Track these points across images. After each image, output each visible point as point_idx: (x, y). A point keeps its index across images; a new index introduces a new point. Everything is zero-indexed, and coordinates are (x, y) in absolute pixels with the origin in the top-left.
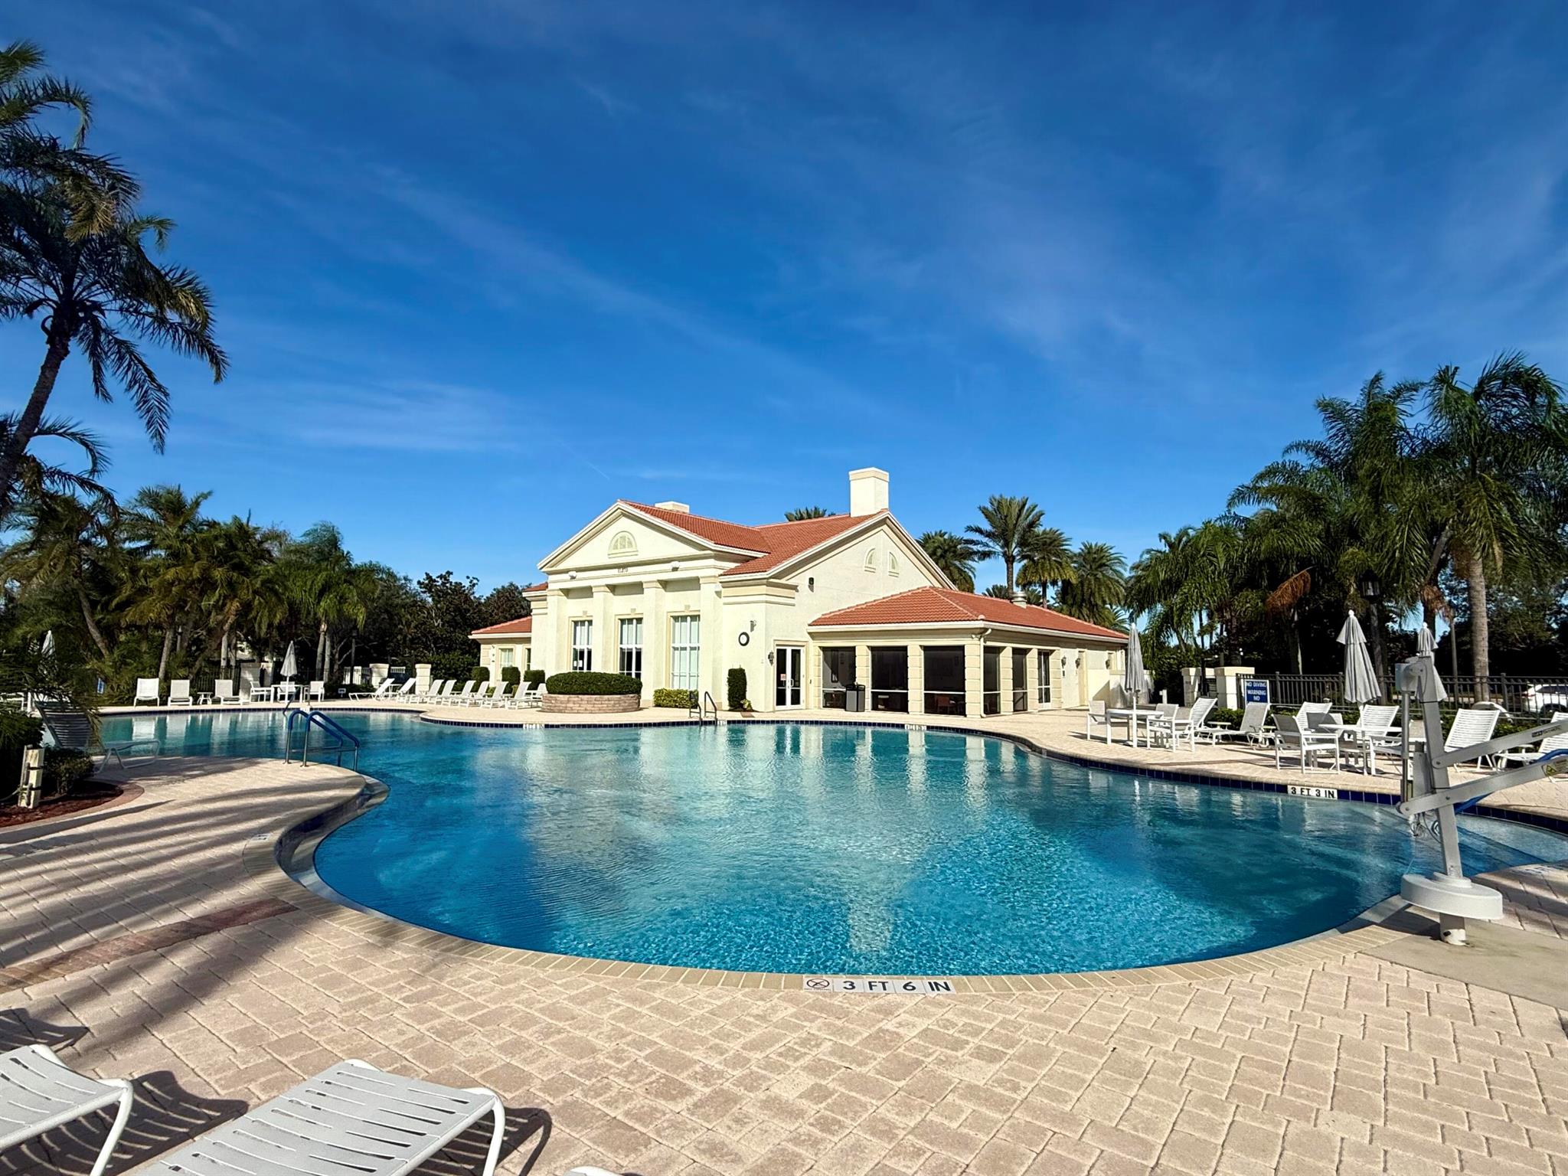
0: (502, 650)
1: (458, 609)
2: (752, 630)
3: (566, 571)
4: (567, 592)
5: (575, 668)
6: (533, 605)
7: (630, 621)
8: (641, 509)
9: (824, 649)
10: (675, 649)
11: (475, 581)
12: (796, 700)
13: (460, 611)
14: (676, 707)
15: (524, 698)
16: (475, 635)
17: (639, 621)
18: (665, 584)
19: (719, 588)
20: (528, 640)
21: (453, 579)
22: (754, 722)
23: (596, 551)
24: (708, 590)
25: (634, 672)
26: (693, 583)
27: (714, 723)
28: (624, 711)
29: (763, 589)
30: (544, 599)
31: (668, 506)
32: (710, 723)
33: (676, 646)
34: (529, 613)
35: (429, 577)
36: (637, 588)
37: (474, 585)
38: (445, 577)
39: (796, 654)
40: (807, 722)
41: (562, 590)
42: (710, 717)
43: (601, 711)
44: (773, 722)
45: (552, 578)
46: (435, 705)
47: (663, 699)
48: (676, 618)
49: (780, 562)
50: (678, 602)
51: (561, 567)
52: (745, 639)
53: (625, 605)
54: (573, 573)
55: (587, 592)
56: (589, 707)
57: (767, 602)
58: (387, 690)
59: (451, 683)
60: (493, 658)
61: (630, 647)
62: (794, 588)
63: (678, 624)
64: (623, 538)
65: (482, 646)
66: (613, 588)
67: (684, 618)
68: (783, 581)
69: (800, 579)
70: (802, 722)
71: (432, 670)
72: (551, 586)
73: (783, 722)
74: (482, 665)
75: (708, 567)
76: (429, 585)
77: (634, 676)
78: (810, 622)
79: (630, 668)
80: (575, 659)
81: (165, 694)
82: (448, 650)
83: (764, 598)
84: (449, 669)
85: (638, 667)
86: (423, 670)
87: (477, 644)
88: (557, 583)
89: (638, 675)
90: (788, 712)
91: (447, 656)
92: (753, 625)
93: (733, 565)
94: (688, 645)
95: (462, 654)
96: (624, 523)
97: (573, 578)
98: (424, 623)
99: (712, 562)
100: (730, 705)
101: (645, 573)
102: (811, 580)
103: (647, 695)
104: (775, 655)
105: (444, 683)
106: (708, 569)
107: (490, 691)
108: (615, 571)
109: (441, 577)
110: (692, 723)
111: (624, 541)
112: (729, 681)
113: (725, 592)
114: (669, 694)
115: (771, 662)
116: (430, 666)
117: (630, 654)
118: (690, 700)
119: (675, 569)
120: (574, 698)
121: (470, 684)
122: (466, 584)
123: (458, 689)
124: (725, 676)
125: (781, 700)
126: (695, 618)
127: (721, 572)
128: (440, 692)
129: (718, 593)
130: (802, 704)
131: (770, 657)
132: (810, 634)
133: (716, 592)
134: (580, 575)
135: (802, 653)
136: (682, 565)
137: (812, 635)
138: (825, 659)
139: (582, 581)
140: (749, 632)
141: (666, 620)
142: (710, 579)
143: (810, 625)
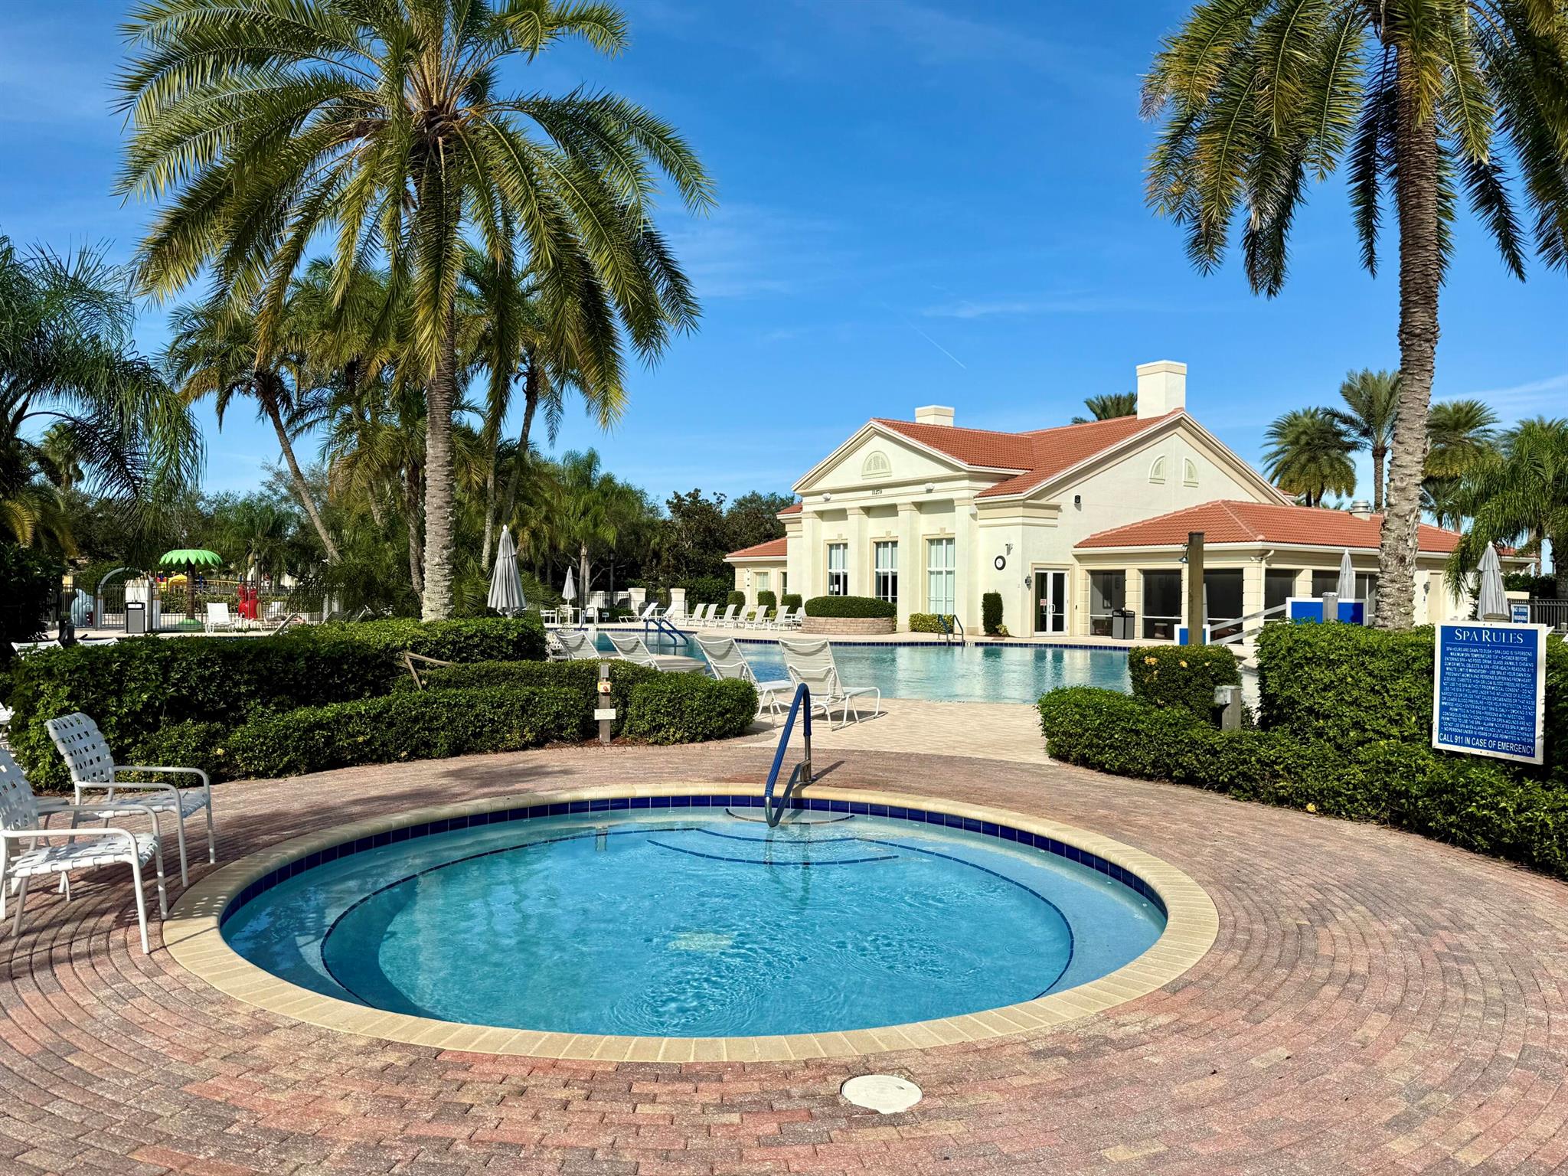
0: (757, 573)
2: (1008, 553)
3: (820, 493)
4: (822, 514)
5: (831, 593)
6: (788, 528)
7: (886, 544)
9: (1093, 573)
10: (931, 573)
11: (722, 498)
12: (1058, 625)
13: (710, 531)
14: (930, 630)
15: (784, 621)
16: (729, 559)
17: (895, 544)
18: (920, 506)
19: (975, 509)
20: (784, 563)
21: (702, 496)
22: (1011, 645)
23: (849, 473)
24: (963, 512)
25: (890, 596)
26: (947, 506)
27: (962, 644)
28: (879, 633)
29: (1020, 511)
30: (798, 521)
31: (927, 416)
32: (958, 644)
33: (933, 569)
34: (785, 534)
35: (677, 496)
36: (891, 510)
37: (721, 502)
38: (695, 495)
39: (1059, 579)
40: (1071, 647)
41: (816, 512)
42: (958, 639)
43: (856, 632)
44: (1031, 645)
45: (806, 500)
47: (919, 623)
48: (931, 541)
49: (1039, 481)
50: (933, 524)
51: (817, 487)
52: (1001, 563)
53: (878, 528)
54: (828, 495)
55: (841, 514)
57: (1024, 524)
59: (713, 607)
60: (749, 583)
61: (885, 570)
62: (1057, 508)
63: (934, 547)
64: (877, 458)
65: (736, 570)
66: (868, 510)
67: (939, 541)
68: (1043, 501)
69: (1064, 498)
70: (1066, 646)
71: (686, 594)
72: (805, 509)
73: (1042, 646)
74: (738, 587)
75: (962, 489)
76: (677, 506)
77: (890, 601)
78: (1077, 543)
79: (886, 592)
80: (831, 583)
82: (701, 574)
83: (1020, 520)
84: (703, 594)
85: (894, 592)
86: (678, 596)
87: (730, 569)
88: (811, 505)
89: (894, 600)
90: (1049, 636)
91: (700, 580)
92: (1009, 548)
93: (989, 485)
94: (944, 569)
95: (714, 578)
96: (877, 442)
97: (827, 500)
98: (676, 546)
99: (966, 483)
100: (986, 630)
101: (897, 495)
102: (1078, 498)
103: (903, 617)
104: (1033, 579)
106: (962, 491)
107: (751, 616)
108: (869, 493)
109: (689, 495)
110: (940, 644)
111: (877, 461)
112: (984, 606)
113: (981, 513)
114: (924, 619)
115: (1029, 586)
116: (684, 590)
117: (886, 578)
118: (945, 624)
119: (929, 491)
120: (830, 620)
121: (731, 608)
122: (713, 500)
123: (720, 613)
124: (980, 600)
125: (1041, 625)
126: (950, 541)
127: (977, 493)
129: (974, 516)
130: (1066, 631)
131: (1028, 581)
132: (1076, 556)
133: (972, 515)
134: (834, 497)
135: (1066, 577)
136: (937, 486)
137: (1078, 557)
138: (1094, 583)
139: (836, 503)
140: (1004, 555)
141: (921, 543)
142: (965, 501)
143: (1076, 547)
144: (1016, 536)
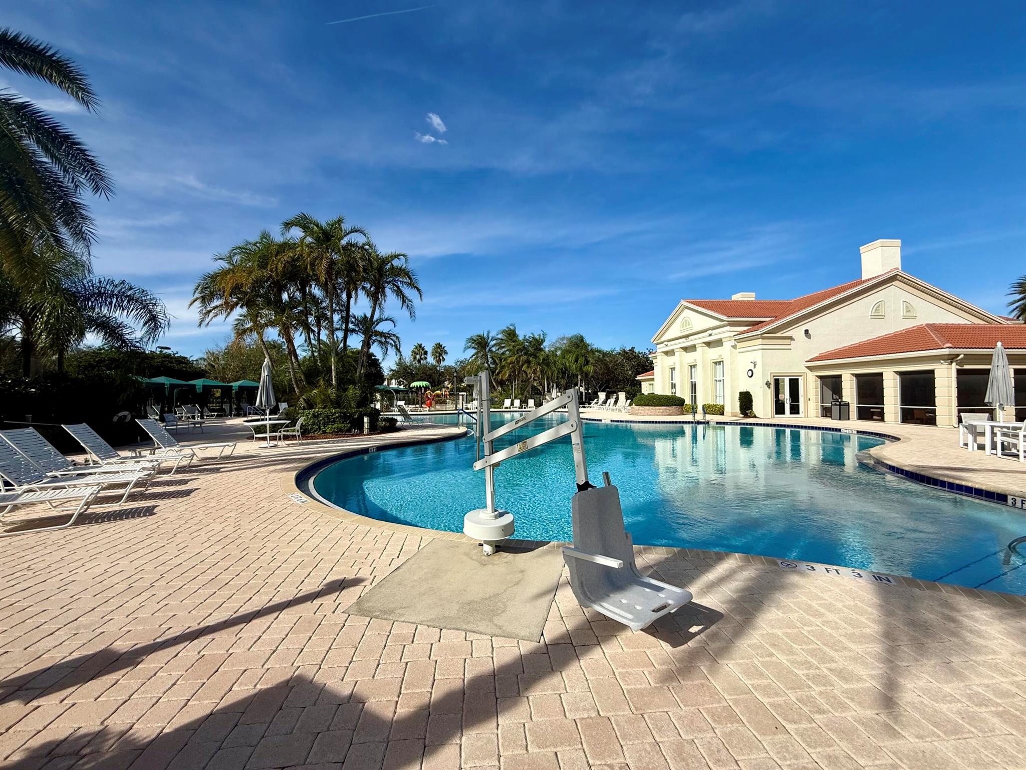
0: (647, 384)
2: (755, 367)
3: (662, 343)
4: (666, 353)
5: (672, 393)
6: (654, 362)
7: (695, 366)
8: (692, 303)
9: (821, 377)
10: (716, 381)
12: (795, 410)
14: (713, 414)
16: (639, 378)
18: (708, 344)
19: (735, 343)
20: (653, 380)
23: (675, 331)
24: (727, 345)
29: (760, 341)
30: (657, 357)
34: (653, 366)
36: (694, 348)
39: (794, 384)
41: (663, 352)
43: (655, 415)
44: (771, 425)
45: (658, 346)
47: (707, 409)
48: (715, 363)
50: (714, 353)
51: (662, 340)
52: (750, 374)
53: (689, 358)
54: (666, 343)
55: (673, 352)
56: (649, 413)
57: (762, 349)
60: (646, 389)
61: (693, 381)
62: (791, 338)
64: (686, 321)
65: (642, 383)
66: (684, 349)
68: (778, 335)
69: (797, 332)
72: (659, 351)
73: (781, 426)
78: (807, 360)
80: (672, 388)
83: (761, 347)
86: (622, 395)
87: (639, 383)
88: (661, 348)
90: (787, 418)
92: (755, 364)
93: (743, 328)
96: (687, 312)
97: (666, 345)
99: (728, 328)
100: (741, 413)
101: (696, 339)
104: (773, 382)
106: (727, 333)
108: (684, 340)
109: (629, 349)
112: (741, 399)
113: (739, 345)
114: (709, 406)
115: (769, 387)
119: (710, 335)
120: (641, 408)
124: (738, 395)
125: (779, 411)
126: (721, 362)
127: (736, 333)
129: (734, 347)
130: (802, 414)
131: (768, 384)
132: (807, 367)
133: (732, 346)
134: (669, 343)
135: (800, 380)
136: (714, 332)
137: (810, 368)
138: (823, 384)
139: (670, 346)
140: (752, 369)
141: (710, 364)
142: (729, 339)
143: (806, 362)
144: (758, 356)
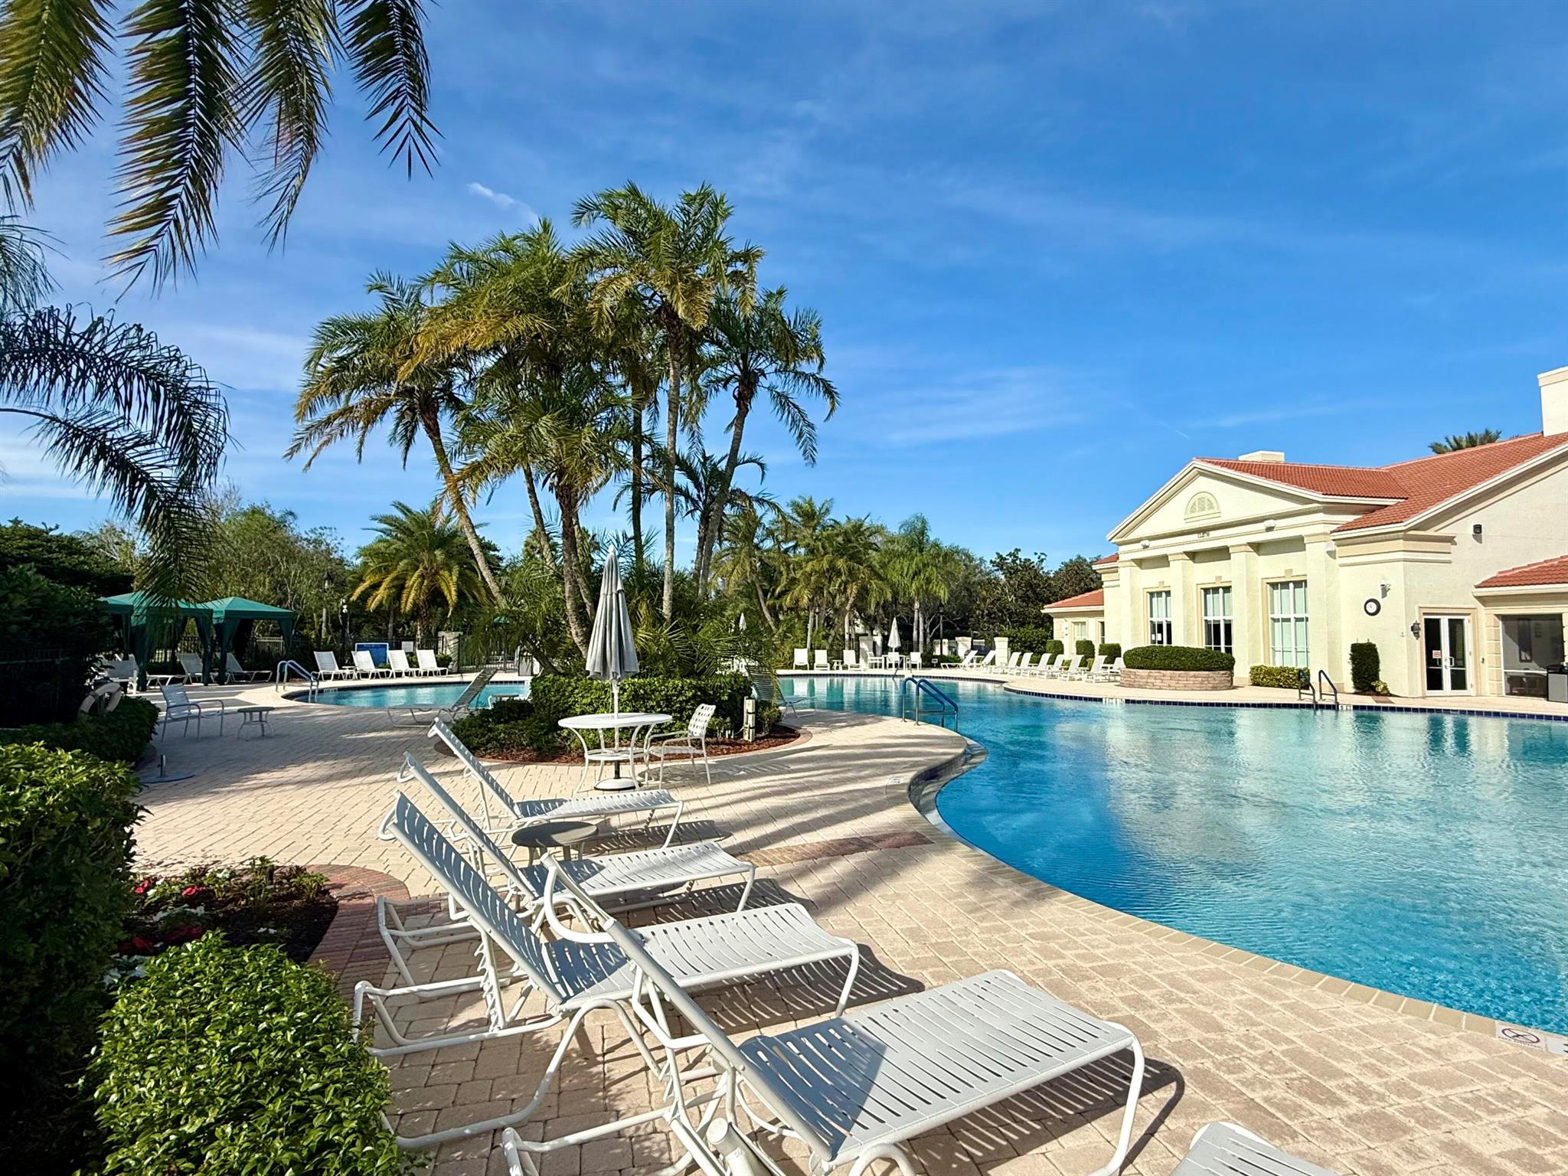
0: (1075, 623)
1: (1030, 585)
2: (1384, 595)
3: (1138, 541)
4: (1140, 563)
5: (1154, 642)
6: (1104, 578)
7: (1216, 590)
8: (1223, 465)
9: (1504, 618)
10: (1275, 620)
11: (1043, 557)
12: (1459, 682)
13: (1031, 586)
14: (1281, 686)
15: (1102, 672)
16: (1047, 610)
17: (1227, 589)
18: (1257, 547)
19: (1333, 547)
20: (1101, 613)
21: (1022, 556)
22: (1393, 709)
23: (1172, 516)
24: (1316, 551)
25: (1223, 646)
26: (1296, 544)
27: (1334, 707)
28: (1214, 688)
29: (1400, 544)
30: (1115, 570)
31: (1256, 457)
32: (1329, 707)
33: (1276, 616)
34: (1100, 586)
35: (1000, 557)
36: (1223, 553)
37: (1042, 560)
38: (1014, 555)
39: (1456, 626)
40: (1480, 713)
41: (1134, 560)
42: (1329, 700)
43: (1186, 688)
44: (1423, 710)
45: (1122, 549)
46: (1015, 676)
47: (1262, 677)
48: (1274, 586)
49: (1424, 508)
50: (1275, 566)
51: (1133, 536)
52: (1373, 607)
53: (1209, 573)
54: (1146, 542)
55: (1163, 561)
56: (1173, 683)
57: (1405, 560)
58: (972, 661)
59: (1028, 656)
60: (1066, 632)
61: (1216, 618)
62: (1450, 540)
63: (1277, 592)
64: (1202, 499)
65: (1055, 620)
66: (1193, 556)
67: (1285, 585)
68: (1430, 532)
69: (1461, 528)
70: (1471, 713)
71: (1009, 642)
72: (1122, 558)
73: (1439, 711)
74: (1056, 637)
75: (1313, 524)
76: (1000, 563)
77: (1223, 651)
78: (1477, 583)
79: (1217, 642)
80: (1153, 632)
81: (812, 659)
82: (1022, 625)
83: (1401, 555)
84: (1025, 642)
85: (1229, 641)
86: (1001, 643)
87: (1049, 619)
88: (1127, 553)
89: (1229, 650)
90: (1447, 698)
91: (1022, 630)
92: (1385, 590)
93: (1351, 518)
94: (1292, 616)
95: (1036, 628)
96: (1202, 483)
97: (1146, 547)
98: (999, 600)
99: (1320, 516)
100: (1356, 687)
101: (1230, 536)
102: (1478, 529)
103: (1242, 671)
104: (1422, 626)
105: (1022, 655)
106: (1316, 526)
107: (1067, 664)
108: (1195, 537)
109: (1010, 555)
110: (1303, 706)
111: (1203, 502)
112: (1353, 658)
113: (1341, 551)
114: (1269, 672)
115: (1417, 635)
116: (1007, 639)
117: (1217, 627)
118: (1301, 679)
119: (1270, 529)
120: (1154, 673)
121: (1046, 657)
122: (1035, 559)
123: (1035, 661)
124: (1346, 653)
125: (1434, 681)
126: (1299, 584)
127: (1335, 527)
128: (1019, 663)
129: (1332, 554)
130: (1470, 690)
131: (1415, 629)
132: (1479, 598)
133: (1328, 552)
134: (1153, 543)
135: (1466, 622)
136: (1279, 523)
137: (1482, 599)
138: (1507, 631)
139: (1156, 549)
140: (1379, 598)
141: (1259, 587)
142: (1323, 538)
143: (1477, 587)
144: (1394, 575)
